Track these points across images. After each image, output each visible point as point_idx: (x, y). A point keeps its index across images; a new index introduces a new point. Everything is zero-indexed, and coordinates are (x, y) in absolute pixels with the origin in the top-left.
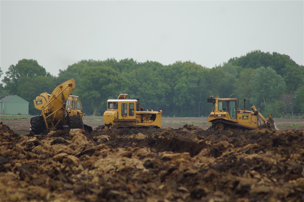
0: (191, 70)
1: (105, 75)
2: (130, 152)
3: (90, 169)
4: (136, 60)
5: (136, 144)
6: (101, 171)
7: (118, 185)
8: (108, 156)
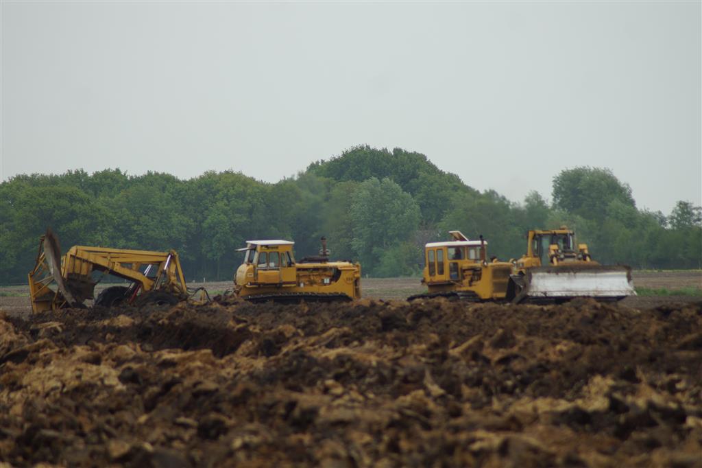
0: (236, 187)
1: (64, 202)
2: (97, 353)
3: (12, 390)
4: (126, 172)
5: (113, 337)
6: (32, 392)
7: (58, 419)
8: (52, 363)
